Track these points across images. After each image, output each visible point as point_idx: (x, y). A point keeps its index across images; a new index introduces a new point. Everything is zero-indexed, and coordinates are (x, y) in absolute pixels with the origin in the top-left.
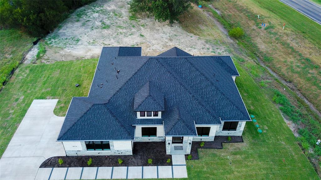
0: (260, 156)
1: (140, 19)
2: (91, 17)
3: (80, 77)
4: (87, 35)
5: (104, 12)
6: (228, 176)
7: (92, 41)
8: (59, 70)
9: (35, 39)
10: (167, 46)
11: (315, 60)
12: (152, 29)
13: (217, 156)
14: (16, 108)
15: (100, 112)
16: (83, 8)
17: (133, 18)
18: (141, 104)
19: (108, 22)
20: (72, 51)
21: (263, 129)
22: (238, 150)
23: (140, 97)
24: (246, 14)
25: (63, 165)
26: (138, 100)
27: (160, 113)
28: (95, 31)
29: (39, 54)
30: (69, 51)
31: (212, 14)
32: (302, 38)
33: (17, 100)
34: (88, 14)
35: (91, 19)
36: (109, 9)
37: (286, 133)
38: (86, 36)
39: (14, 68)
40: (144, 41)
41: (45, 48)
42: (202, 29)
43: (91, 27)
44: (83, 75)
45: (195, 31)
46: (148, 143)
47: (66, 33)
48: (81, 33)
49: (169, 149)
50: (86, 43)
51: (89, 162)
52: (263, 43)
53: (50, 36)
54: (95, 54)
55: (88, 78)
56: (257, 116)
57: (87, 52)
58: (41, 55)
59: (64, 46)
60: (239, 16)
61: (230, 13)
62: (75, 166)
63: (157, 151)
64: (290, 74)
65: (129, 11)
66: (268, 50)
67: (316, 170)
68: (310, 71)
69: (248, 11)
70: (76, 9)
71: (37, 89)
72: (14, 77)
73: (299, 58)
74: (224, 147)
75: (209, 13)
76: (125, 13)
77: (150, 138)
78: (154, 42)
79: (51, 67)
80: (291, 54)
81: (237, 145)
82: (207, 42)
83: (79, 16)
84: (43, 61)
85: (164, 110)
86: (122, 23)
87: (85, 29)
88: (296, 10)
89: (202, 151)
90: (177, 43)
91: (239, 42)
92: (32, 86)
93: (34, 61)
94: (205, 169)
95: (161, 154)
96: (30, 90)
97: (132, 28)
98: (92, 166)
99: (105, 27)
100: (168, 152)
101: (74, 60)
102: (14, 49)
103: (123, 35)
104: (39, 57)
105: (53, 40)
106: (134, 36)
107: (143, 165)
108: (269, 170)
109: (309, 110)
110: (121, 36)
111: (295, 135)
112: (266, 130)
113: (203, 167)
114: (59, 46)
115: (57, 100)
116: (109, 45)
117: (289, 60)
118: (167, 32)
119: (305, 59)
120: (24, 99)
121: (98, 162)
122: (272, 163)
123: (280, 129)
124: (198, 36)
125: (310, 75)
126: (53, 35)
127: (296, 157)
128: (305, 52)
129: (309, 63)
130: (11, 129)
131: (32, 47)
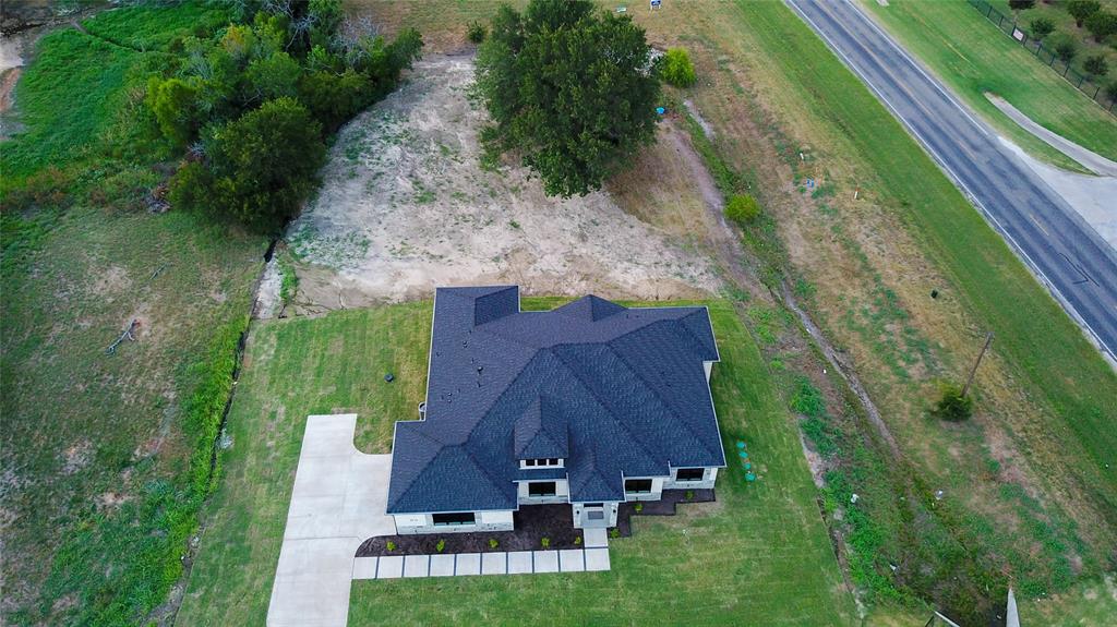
0: (741, 528)
1: (508, 168)
2: (384, 158)
3: (392, 356)
4: (384, 224)
5: (413, 141)
6: (681, 565)
7: (399, 247)
8: (342, 337)
9: (266, 245)
10: (575, 256)
11: (906, 294)
12: (538, 202)
13: (663, 529)
14: (278, 435)
15: (456, 460)
16: (355, 126)
17: (490, 159)
18: (527, 447)
19: (428, 179)
20: (359, 279)
21: (757, 472)
22: (703, 518)
23: (527, 427)
24: (776, 142)
25: (395, 552)
27: (561, 461)
28: (401, 210)
29: (284, 287)
30: (350, 278)
31: (689, 136)
32: (897, 223)
33: (273, 415)
34: (374, 148)
35: (384, 170)
36: (425, 127)
37: (800, 478)
38: (381, 228)
39: (242, 333)
40: (521, 241)
41: (294, 271)
42: (657, 199)
43: (387, 195)
44: (397, 349)
45: (641, 209)
46: (540, 505)
47: (332, 221)
48: (369, 220)
49: (579, 517)
50: (385, 254)
51: (440, 547)
52: (801, 237)
53: (297, 231)
54: (413, 286)
56: (749, 441)
57: (393, 281)
58: (291, 292)
59: (338, 264)
60: (757, 145)
61: (735, 135)
62: (416, 553)
63: (558, 521)
64: (844, 332)
65: (477, 136)
66: (810, 261)
67: (836, 552)
68: (888, 327)
69: (781, 130)
70: (337, 131)
71: (307, 389)
72: (249, 356)
73: (873, 287)
74: (679, 511)
75: (683, 133)
76: (467, 141)
77: (543, 498)
78: (544, 245)
79: (322, 327)
80: (858, 275)
81: (703, 507)
82: (667, 241)
83: (352, 154)
84: (300, 310)
85: (567, 456)
86: (463, 181)
87: (376, 205)
88: (907, 127)
89: (638, 521)
90: (598, 248)
91: (746, 235)
92: (295, 379)
93: (279, 311)
94: (641, 554)
95: (564, 527)
96: (293, 390)
97: (490, 200)
98: (443, 552)
99: (426, 197)
100: (577, 524)
101: (368, 305)
102: (225, 275)
103: (471, 223)
104: (288, 301)
105: (305, 243)
106: (497, 228)
107: (533, 550)
108: (754, 553)
109: (863, 422)
110: (466, 229)
111: (817, 483)
112: (764, 475)
113: (638, 550)
114: (324, 263)
115: (356, 415)
116: (441, 257)
117: (851, 292)
118: (574, 213)
119: (884, 293)
120: (287, 413)
121: (455, 545)
122: (761, 540)
123: (791, 471)
124: (647, 225)
125: (883, 338)
126: (302, 226)
127: (806, 529)
128: (891, 272)
129: (890, 305)
130: (281, 481)
131: (264, 269)
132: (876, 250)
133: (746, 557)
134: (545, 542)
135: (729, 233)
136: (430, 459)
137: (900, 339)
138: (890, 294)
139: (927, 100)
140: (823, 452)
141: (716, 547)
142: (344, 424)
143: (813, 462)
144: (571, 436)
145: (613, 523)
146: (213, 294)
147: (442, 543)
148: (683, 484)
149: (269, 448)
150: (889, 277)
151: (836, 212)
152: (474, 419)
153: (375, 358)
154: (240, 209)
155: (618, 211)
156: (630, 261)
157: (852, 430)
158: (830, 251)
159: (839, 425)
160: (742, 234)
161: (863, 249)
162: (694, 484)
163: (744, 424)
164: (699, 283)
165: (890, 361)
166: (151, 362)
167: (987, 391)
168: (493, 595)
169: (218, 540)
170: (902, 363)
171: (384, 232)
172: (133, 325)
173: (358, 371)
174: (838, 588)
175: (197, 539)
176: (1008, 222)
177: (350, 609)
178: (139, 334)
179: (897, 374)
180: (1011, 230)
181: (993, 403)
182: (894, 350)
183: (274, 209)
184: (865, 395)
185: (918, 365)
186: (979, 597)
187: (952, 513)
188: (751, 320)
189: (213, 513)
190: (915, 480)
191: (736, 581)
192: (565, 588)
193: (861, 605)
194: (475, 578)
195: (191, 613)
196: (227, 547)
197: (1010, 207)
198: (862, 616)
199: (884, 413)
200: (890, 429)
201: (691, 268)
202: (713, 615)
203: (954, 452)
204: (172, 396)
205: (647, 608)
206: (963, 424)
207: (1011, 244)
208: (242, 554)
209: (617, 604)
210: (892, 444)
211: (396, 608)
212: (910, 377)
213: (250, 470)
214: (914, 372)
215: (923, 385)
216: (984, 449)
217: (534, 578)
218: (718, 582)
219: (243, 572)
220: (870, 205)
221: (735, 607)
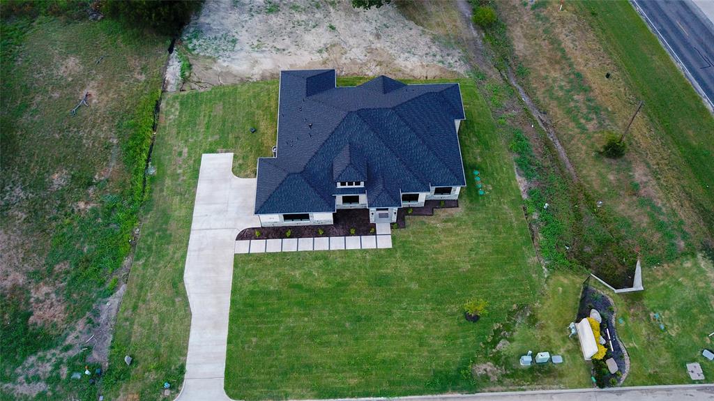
0: (474, 224)
3: (254, 116)
4: (246, 28)
6: (435, 246)
7: (256, 44)
8: (221, 103)
9: (169, 42)
10: (372, 49)
11: (589, 76)
12: (348, 12)
14: (184, 166)
15: (297, 182)
18: (341, 174)
20: (231, 65)
21: (486, 190)
22: (450, 217)
23: (341, 162)
25: (261, 237)
27: (362, 183)
28: (257, 18)
29: (182, 70)
30: (225, 64)
32: (587, 27)
33: (180, 154)
37: (513, 194)
38: (244, 30)
39: (157, 101)
40: (336, 39)
41: (188, 60)
42: (428, 10)
43: (247, 8)
44: (257, 112)
45: (416, 16)
46: (350, 210)
47: (211, 26)
48: (236, 25)
49: (374, 215)
50: (247, 48)
53: (188, 33)
54: (266, 70)
55: (265, 117)
56: (482, 171)
57: (253, 66)
58: (187, 74)
59: (217, 55)
62: (273, 238)
63: (361, 219)
64: (547, 100)
66: (527, 53)
68: (575, 97)
71: (201, 137)
72: (162, 116)
73: (567, 71)
74: (435, 213)
77: (351, 205)
78: (352, 41)
79: (209, 96)
80: (558, 62)
81: (450, 210)
82: (434, 40)
84: (194, 86)
85: (366, 179)
87: (240, 14)
89: (409, 219)
90: (388, 44)
91: (486, 35)
92: (193, 130)
93: (180, 87)
94: (411, 239)
95: (365, 222)
96: (192, 138)
97: (316, 10)
98: (291, 237)
99: (273, 9)
100: (372, 220)
101: (238, 82)
102: (144, 63)
103: (303, 27)
104: (185, 80)
105: (195, 41)
106: (320, 30)
107: (345, 236)
108: (481, 239)
109: (555, 158)
110: (300, 30)
111: (523, 196)
112: (490, 191)
113: (410, 236)
114: (207, 55)
115: (232, 154)
116: (284, 50)
117: (554, 74)
118: (372, 19)
119: (574, 74)
120: (188, 152)
121: (298, 233)
122: (486, 231)
123: (508, 189)
124: (421, 28)
125: (572, 104)
126: (192, 30)
127: (515, 224)
128: (580, 60)
129: (578, 82)
130: (188, 195)
131: (169, 59)
132: (572, 46)
133: (476, 241)
134: (353, 231)
135: (475, 33)
136: (281, 181)
137: (583, 105)
138: (579, 75)
140: (528, 177)
141: (458, 235)
142: (225, 159)
143: (521, 183)
144: (369, 167)
145: (394, 219)
146: (136, 76)
147: (289, 232)
148: (439, 197)
149: (179, 174)
150: (579, 64)
151: (547, 19)
152: (308, 157)
153: (243, 117)
154: (150, 18)
155: (402, 18)
156: (409, 52)
157: (548, 163)
158: (541, 46)
159: (539, 160)
160: (483, 34)
161: (563, 45)
162: (446, 197)
163: (479, 160)
164: (454, 67)
165: (575, 120)
166: (100, 119)
167: (636, 139)
168: (321, 262)
169: (151, 230)
170: (583, 121)
171: (245, 33)
172: (87, 96)
173: (232, 126)
174: (532, 260)
175: (138, 230)
176: (662, 26)
177: (234, 271)
178: (91, 101)
179: (580, 124)
180: (663, 32)
181: (639, 147)
182: (579, 112)
183: (173, 17)
184: (557, 141)
185: (593, 122)
186: (619, 266)
187: (606, 215)
188: (487, 92)
189: (146, 214)
190: (585, 195)
191: (469, 255)
192: (364, 258)
193: (546, 270)
194: (309, 252)
195: (137, 273)
196: (157, 234)
197: (664, 16)
198: (546, 276)
199: (569, 153)
200: (572, 163)
201: (449, 58)
202: (454, 275)
203: (611, 177)
204: (115, 141)
205: (414, 270)
206: (618, 160)
207: (662, 42)
208: (166, 238)
209: (396, 268)
210: (572, 172)
211: (261, 270)
212: (587, 130)
213: (167, 188)
214: (590, 126)
215: (596, 135)
216: (630, 176)
217: (346, 253)
218: (458, 256)
219: (168, 249)
220: (569, 15)
221: (468, 271)
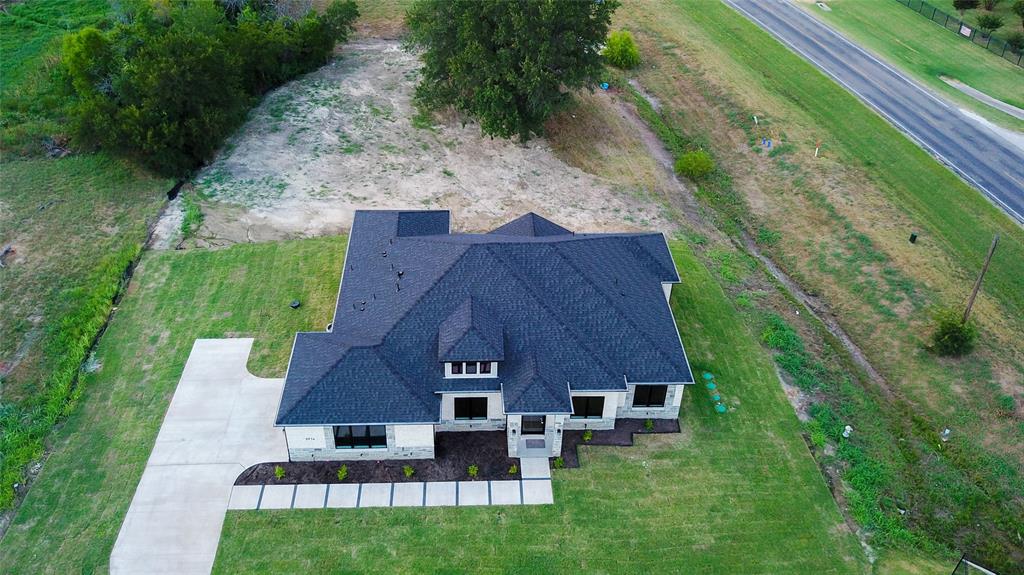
0: (713, 462)
1: (442, 126)
2: (310, 117)
3: (301, 285)
4: (304, 170)
5: (343, 103)
6: (641, 501)
7: (318, 189)
8: (246, 266)
9: (171, 184)
10: (514, 201)
11: (880, 239)
12: (475, 155)
13: (618, 460)
14: (156, 358)
15: (366, 363)
16: (283, 91)
17: (423, 120)
18: (453, 347)
19: (356, 134)
20: (270, 216)
21: (729, 404)
22: (666, 449)
23: (453, 330)
24: (726, 111)
25: (286, 480)
26: (447, 339)
27: (494, 366)
28: (324, 159)
29: (186, 222)
30: (262, 215)
31: (635, 107)
32: (863, 179)
33: (154, 340)
34: (300, 109)
35: (309, 125)
36: (355, 93)
37: (781, 413)
38: (301, 173)
39: (131, 262)
40: (454, 188)
41: (199, 208)
42: (604, 154)
43: (311, 147)
44: (307, 278)
45: (585, 162)
46: (468, 433)
47: (248, 167)
48: (288, 167)
49: (515, 444)
50: (303, 195)
51: (342, 474)
52: (760, 191)
53: (208, 175)
54: (330, 223)
55: (321, 287)
56: (719, 375)
57: (309, 219)
58: (193, 227)
59: (249, 203)
60: (707, 114)
61: (684, 107)
62: (311, 482)
63: (489, 450)
64: (816, 274)
65: (411, 101)
66: (772, 212)
67: (832, 490)
68: (865, 269)
69: (732, 101)
70: (264, 93)
71: (199, 314)
72: (135, 284)
73: (843, 233)
74: (636, 442)
75: (629, 104)
76: (401, 105)
77: (472, 422)
78: (479, 191)
79: (224, 258)
80: (826, 223)
81: (666, 438)
82: (614, 191)
83: (277, 114)
84: (201, 242)
85: (502, 359)
86: (393, 136)
87: (297, 154)
88: (862, 99)
89: (587, 451)
90: (539, 195)
91: (700, 189)
92: (185, 305)
93: (176, 244)
94: (592, 487)
95: (497, 456)
96: (181, 316)
97: (423, 152)
98: (346, 481)
99: (352, 148)
100: (512, 452)
101: (279, 239)
102: (122, 211)
103: (400, 171)
104: (187, 233)
105: (216, 185)
106: (427, 176)
107: (458, 480)
108: (731, 489)
109: (846, 361)
110: (393, 176)
111: (800, 418)
112: (736, 407)
113: (588, 483)
114: (234, 203)
115: (251, 340)
116: (365, 199)
117: (819, 238)
118: (514, 165)
119: (857, 238)
120: (171, 337)
121: (360, 473)
122: (738, 474)
123: (769, 404)
124: (593, 176)
125: (861, 279)
126: (213, 171)
127: (793, 463)
128: (862, 219)
129: (865, 248)
130: (154, 405)
131: (166, 206)
132: (843, 201)
133: (721, 493)
134: (473, 470)
135: (681, 187)
136: (334, 361)
137: (880, 280)
138: (863, 239)
139: (880, 79)
140: (804, 386)
141: (684, 480)
142: (239, 348)
143: (794, 397)
144: (507, 339)
145: (557, 450)
146: (104, 228)
147: (344, 468)
148: (641, 412)
149: (145, 372)
150: (860, 224)
151: (796, 168)
152: (390, 321)
153: (281, 286)
154: (144, 138)
155: (560, 163)
156: (575, 206)
157: (835, 367)
158: (792, 203)
159: (819, 361)
160: (696, 189)
161: (828, 200)
162: (655, 412)
163: (710, 356)
164: (652, 226)
165: (870, 301)
166: (20, 287)
167: (986, 328)
168: (406, 529)
169: (64, 466)
170: (884, 302)
171: (302, 176)
172: (7, 252)
173: (259, 299)
174: (839, 529)
175: (39, 465)
176: (982, 178)
177: (221, 543)
178: (12, 261)
179: (881, 313)
180: (987, 185)
181: (994, 341)
182: (875, 289)
183: (182, 141)
184: (844, 337)
185: (904, 304)
186: (1011, 548)
187: (963, 455)
188: (711, 261)
189: (64, 438)
190: (914, 420)
191: (710, 519)
192: (496, 522)
193: (869, 548)
194: (382, 510)
195: (14, 547)
196: (75, 473)
197: (982, 165)
198: (872, 560)
199: (869, 353)
200: (878, 369)
201: (643, 214)
202: (684, 556)
203: (957, 389)
204: (38, 319)
205: (600, 546)
206: (964, 359)
207: (988, 197)
208: (93, 479)
209: (562, 542)
210: (883, 386)
211: (279, 543)
212: (896, 316)
213: (118, 393)
214: (902, 310)
215: (913, 323)
216: (992, 385)
217: (457, 512)
218: (688, 519)
219: (90, 501)
220: (832, 163)
221: (711, 548)
